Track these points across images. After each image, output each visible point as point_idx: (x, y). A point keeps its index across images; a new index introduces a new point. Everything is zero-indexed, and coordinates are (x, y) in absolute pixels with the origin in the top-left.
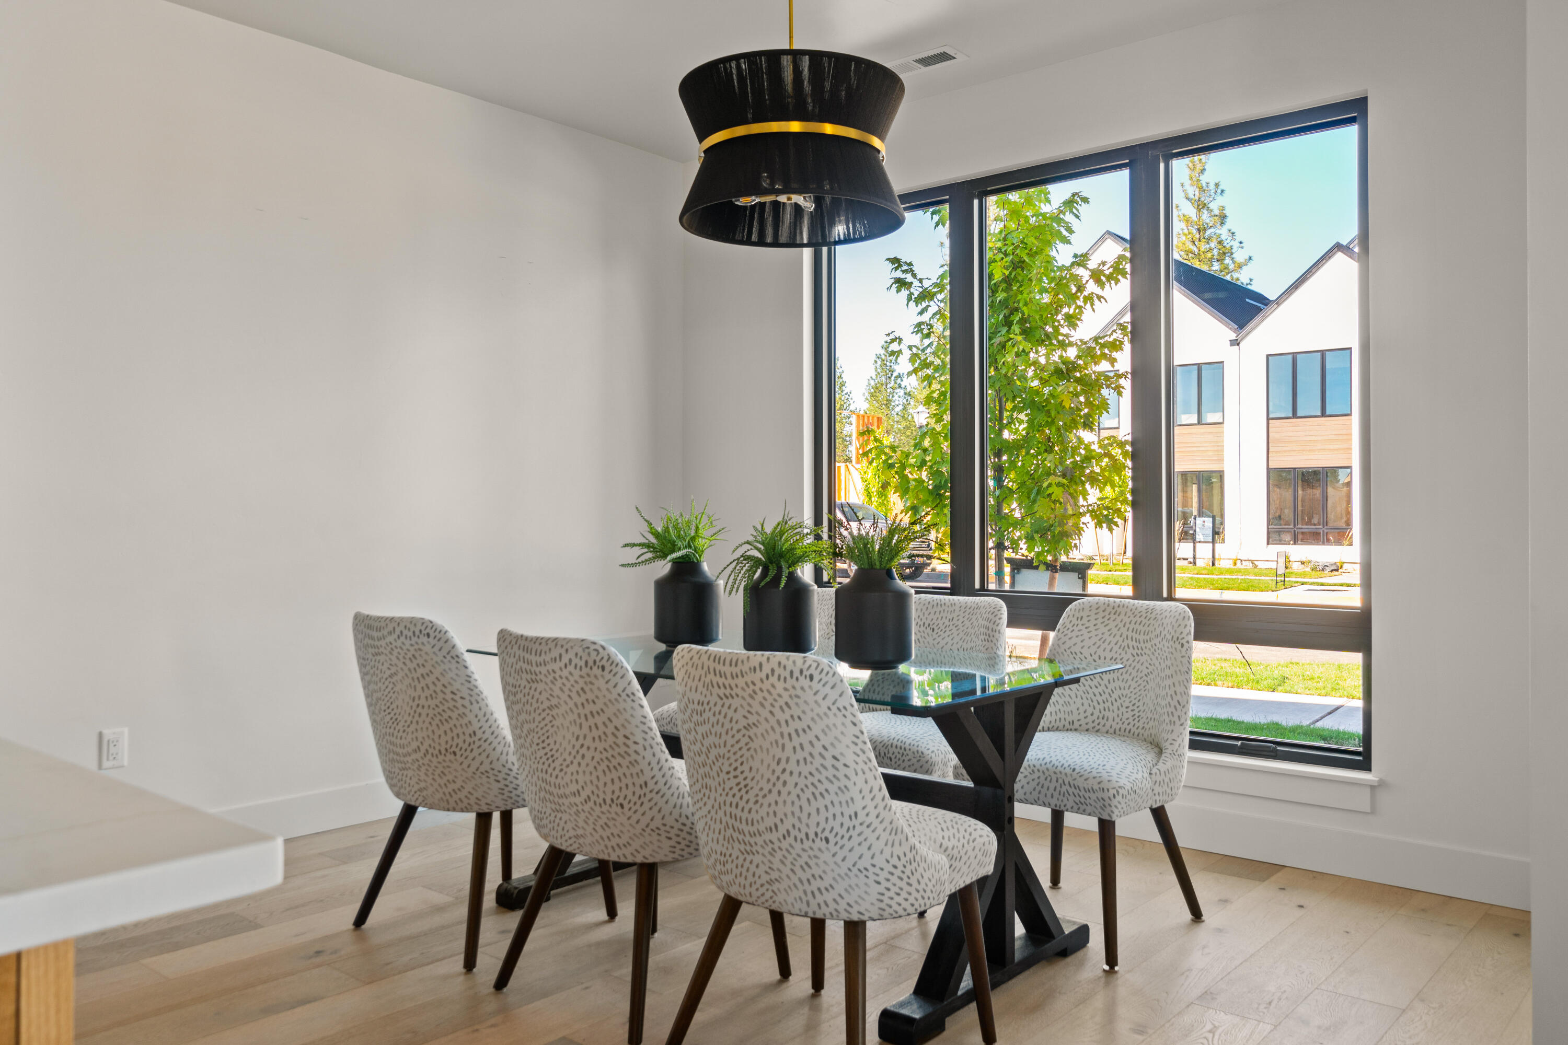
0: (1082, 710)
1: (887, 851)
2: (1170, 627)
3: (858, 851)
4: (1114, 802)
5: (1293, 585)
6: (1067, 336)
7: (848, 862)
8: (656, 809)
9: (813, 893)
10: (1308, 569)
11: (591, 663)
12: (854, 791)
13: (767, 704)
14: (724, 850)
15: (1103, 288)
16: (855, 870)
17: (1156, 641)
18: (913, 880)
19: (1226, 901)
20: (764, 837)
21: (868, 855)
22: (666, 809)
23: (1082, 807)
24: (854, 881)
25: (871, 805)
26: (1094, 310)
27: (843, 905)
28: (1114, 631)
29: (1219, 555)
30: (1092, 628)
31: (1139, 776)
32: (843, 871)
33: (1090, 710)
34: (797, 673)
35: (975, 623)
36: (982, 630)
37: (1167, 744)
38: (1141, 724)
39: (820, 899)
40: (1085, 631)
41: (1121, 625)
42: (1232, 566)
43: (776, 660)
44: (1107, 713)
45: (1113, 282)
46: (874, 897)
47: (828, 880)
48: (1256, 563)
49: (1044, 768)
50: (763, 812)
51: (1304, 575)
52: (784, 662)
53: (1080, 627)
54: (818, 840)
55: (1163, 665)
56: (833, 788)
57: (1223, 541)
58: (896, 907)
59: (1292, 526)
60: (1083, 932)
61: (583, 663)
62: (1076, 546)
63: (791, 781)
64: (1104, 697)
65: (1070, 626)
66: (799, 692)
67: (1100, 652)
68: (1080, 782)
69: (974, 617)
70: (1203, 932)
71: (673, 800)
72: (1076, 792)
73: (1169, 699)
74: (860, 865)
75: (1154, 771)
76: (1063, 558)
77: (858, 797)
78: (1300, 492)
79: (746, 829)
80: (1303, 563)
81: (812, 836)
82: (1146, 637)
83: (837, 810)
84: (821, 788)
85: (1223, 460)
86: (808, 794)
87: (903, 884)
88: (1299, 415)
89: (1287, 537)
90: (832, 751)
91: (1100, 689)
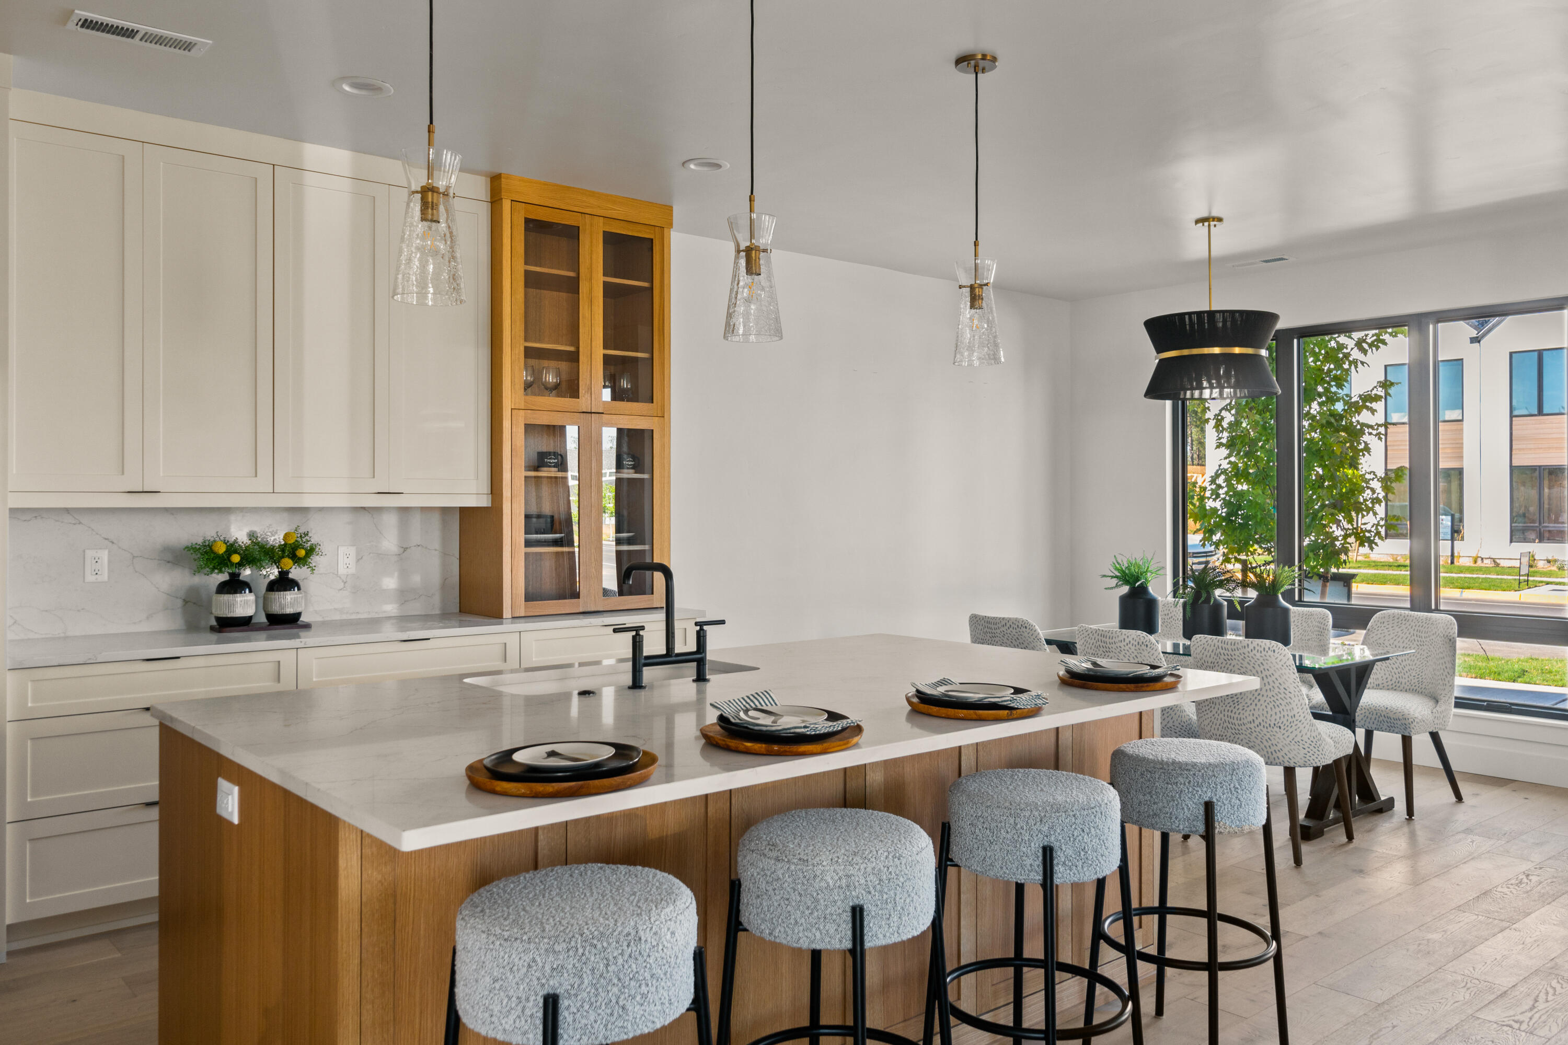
0: (1384, 677)
1: (1309, 734)
2: (1442, 629)
3: (1295, 733)
4: (1412, 726)
5: (1538, 585)
6: (1335, 393)
7: (1290, 738)
8: (1170, 717)
9: (1272, 753)
10: (1554, 568)
11: (1141, 643)
12: (1294, 705)
13: (1252, 663)
14: (1222, 733)
15: (1366, 355)
16: (1293, 742)
17: (1433, 637)
18: (1320, 749)
19: (1477, 795)
20: (1246, 726)
21: (1299, 735)
22: (1175, 718)
23: (1392, 729)
24: (1292, 747)
25: (1301, 712)
26: (1357, 372)
27: (1287, 758)
28: (1405, 631)
29: (1459, 553)
30: (1391, 629)
31: (1426, 713)
32: (1288, 742)
33: (1390, 678)
34: (1267, 649)
35: (1310, 624)
36: (1316, 628)
37: (1442, 697)
38: (1423, 686)
39: (1275, 755)
40: (1386, 631)
41: (1410, 627)
42: (1472, 564)
43: (1256, 643)
44: (1401, 680)
45: (1374, 349)
46: (1302, 755)
47: (1280, 746)
48: (1498, 561)
49: (1368, 707)
50: (1247, 714)
51: (1550, 574)
52: (1260, 644)
53: (1383, 628)
54: (1275, 728)
55: (1438, 652)
56: (1283, 703)
57: (1463, 539)
58: (1312, 761)
59: (1537, 525)
60: (1390, 802)
61: (1136, 643)
62: (1345, 561)
63: (1262, 699)
64: (1399, 670)
65: (1376, 627)
66: (1268, 658)
67: (1396, 643)
68: (1391, 715)
69: (1310, 621)
70: (1462, 807)
71: (1178, 713)
72: (1389, 720)
73: (1442, 671)
74: (1296, 740)
75: (1434, 711)
76: (1334, 570)
77: (1295, 708)
78: (1546, 490)
79: (1236, 722)
80: (1549, 561)
81: (1272, 725)
82: (1426, 635)
83: (1285, 713)
84: (1278, 703)
85: (1462, 457)
86: (1271, 705)
87: (1315, 750)
88: (1545, 412)
89: (1532, 536)
90: (1284, 686)
91: (1396, 665)
